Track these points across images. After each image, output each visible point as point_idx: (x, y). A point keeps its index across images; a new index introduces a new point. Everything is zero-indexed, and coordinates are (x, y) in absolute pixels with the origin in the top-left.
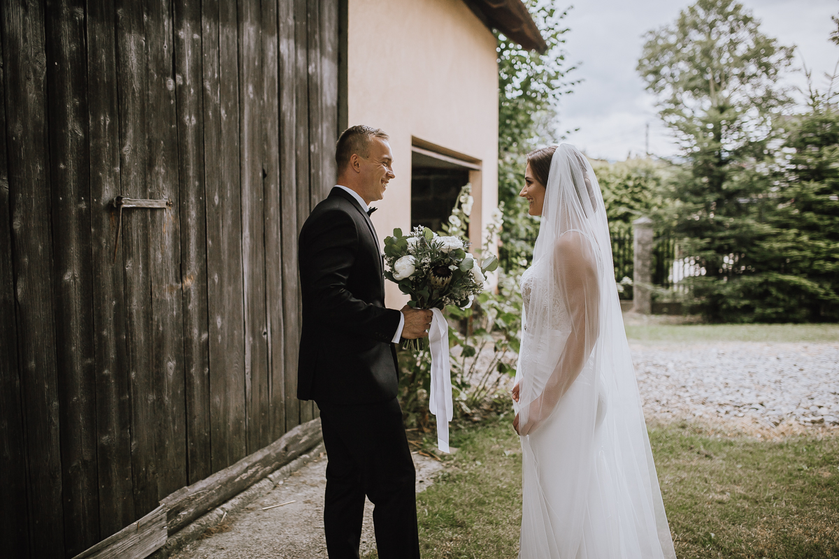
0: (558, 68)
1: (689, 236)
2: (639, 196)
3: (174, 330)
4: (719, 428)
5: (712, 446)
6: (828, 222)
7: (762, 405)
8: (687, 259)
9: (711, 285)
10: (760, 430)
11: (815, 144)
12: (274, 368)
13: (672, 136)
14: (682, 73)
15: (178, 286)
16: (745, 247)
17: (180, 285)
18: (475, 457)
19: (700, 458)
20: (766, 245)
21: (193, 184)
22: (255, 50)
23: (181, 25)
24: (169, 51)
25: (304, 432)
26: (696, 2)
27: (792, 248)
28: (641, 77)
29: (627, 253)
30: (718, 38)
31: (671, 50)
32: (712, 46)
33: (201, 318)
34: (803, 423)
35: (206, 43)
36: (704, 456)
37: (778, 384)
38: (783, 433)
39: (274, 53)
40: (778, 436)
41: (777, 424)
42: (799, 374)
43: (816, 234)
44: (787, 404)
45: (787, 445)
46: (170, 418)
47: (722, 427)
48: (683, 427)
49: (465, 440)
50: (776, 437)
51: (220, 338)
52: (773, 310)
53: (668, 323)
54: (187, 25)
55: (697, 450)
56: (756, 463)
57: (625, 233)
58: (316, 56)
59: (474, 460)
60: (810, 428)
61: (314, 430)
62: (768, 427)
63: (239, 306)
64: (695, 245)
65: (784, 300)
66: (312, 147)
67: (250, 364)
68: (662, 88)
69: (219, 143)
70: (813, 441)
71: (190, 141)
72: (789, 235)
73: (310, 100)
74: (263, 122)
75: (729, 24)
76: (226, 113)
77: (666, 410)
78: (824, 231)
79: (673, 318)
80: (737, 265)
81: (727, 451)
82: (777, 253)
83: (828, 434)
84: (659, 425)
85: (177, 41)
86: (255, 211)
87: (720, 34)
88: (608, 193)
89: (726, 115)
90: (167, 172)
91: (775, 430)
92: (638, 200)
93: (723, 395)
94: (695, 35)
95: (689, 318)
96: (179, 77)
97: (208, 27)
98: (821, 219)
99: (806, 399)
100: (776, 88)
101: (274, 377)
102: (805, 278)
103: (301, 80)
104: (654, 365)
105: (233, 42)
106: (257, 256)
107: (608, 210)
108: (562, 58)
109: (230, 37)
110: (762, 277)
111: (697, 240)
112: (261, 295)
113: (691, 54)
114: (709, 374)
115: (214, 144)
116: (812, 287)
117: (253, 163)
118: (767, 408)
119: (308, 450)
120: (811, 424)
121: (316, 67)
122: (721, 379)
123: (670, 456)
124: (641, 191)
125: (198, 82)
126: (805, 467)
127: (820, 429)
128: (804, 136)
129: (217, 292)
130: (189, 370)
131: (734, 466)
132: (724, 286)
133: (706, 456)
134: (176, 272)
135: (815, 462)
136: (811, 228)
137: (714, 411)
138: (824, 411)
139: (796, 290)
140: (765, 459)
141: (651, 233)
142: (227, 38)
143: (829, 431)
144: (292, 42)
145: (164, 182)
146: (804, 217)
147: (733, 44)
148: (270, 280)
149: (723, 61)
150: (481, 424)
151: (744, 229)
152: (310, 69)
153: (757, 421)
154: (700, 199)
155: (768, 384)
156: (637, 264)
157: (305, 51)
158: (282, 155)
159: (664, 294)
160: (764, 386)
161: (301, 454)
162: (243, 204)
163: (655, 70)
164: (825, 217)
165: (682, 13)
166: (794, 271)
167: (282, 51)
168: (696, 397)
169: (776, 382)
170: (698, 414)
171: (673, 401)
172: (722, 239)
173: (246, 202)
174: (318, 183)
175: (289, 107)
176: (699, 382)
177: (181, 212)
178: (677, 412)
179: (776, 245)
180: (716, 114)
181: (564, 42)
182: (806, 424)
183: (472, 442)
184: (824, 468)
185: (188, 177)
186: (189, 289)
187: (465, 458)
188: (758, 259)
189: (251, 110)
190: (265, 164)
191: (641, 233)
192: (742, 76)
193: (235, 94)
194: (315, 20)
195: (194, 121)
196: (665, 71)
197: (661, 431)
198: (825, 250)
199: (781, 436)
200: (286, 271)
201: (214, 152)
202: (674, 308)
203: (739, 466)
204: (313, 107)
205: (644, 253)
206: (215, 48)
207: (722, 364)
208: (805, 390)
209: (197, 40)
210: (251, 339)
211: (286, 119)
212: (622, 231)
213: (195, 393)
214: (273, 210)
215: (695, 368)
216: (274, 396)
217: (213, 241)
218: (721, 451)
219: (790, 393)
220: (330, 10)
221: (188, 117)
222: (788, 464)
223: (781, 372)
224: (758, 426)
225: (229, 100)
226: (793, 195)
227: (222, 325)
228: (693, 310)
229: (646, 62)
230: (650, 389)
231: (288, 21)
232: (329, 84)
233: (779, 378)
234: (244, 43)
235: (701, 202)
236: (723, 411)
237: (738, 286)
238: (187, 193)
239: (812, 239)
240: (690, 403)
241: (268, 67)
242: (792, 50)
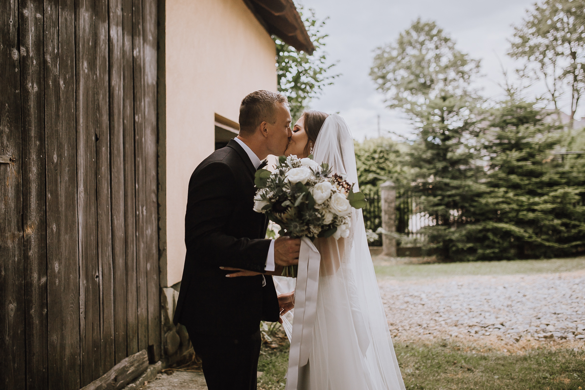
0: (321, 66)
1: (425, 195)
2: (383, 165)
3: (15, 275)
4: (473, 346)
5: (471, 361)
6: (527, 182)
7: (502, 325)
8: (423, 214)
9: (442, 233)
10: (505, 346)
11: (514, 124)
12: (105, 307)
13: (408, 119)
14: (403, 78)
15: (19, 235)
16: (467, 202)
17: (21, 233)
18: (278, 379)
19: (464, 371)
20: (483, 201)
21: (35, 144)
22: (89, 33)
23: (26, 5)
24: (14, 25)
25: (130, 363)
26: (410, 27)
27: (503, 202)
28: (373, 81)
29: (376, 210)
30: (427, 53)
31: (394, 61)
32: (423, 59)
33: (40, 264)
34: (537, 338)
35: (48, 23)
36: (466, 369)
37: (509, 308)
38: (524, 348)
39: (105, 36)
40: (521, 350)
41: (517, 340)
42: (524, 299)
43: (519, 191)
44: (521, 323)
45: (530, 357)
46: (11, 357)
47: (474, 345)
48: (445, 346)
49: (268, 364)
50: (519, 351)
51: (57, 281)
52: (491, 251)
53: (411, 263)
54: (31, 5)
55: (459, 365)
56: (509, 373)
57: (375, 194)
58: (140, 42)
59: (278, 382)
60: (543, 342)
61: (139, 361)
62: (512, 343)
63: (75, 252)
64: (429, 202)
65: (498, 243)
66: (136, 117)
67: (84, 304)
68: (388, 89)
69: (58, 109)
70: (549, 353)
71: (32, 106)
72: (500, 192)
73: (135, 78)
74: (96, 94)
75: (434, 43)
76: (64, 83)
77: (428, 332)
78: (525, 189)
79: (414, 260)
80: (461, 216)
81: (484, 364)
82: (492, 206)
83: (558, 347)
84: (425, 345)
85: (22, 19)
86: (88, 170)
87: (428, 50)
88: (360, 163)
89: (447, 103)
90: (11, 131)
91: (517, 345)
92: (383, 169)
93: (469, 318)
94: (410, 51)
95: (426, 259)
96: (23, 49)
97: (49, 9)
98: (522, 180)
99: (535, 318)
100: (470, 89)
101: (105, 315)
102: (514, 225)
103: (127, 61)
104: (411, 296)
105: (71, 24)
106: (90, 208)
107: (360, 177)
108: (324, 57)
109: (68, 19)
110: (480, 225)
111: (431, 198)
112: (94, 243)
113: (408, 64)
114: (455, 302)
115: (54, 109)
116: (519, 232)
117: (87, 127)
118: (507, 327)
119: (134, 380)
120: (544, 339)
121: (139, 51)
122: (465, 305)
123: (439, 371)
124: (384, 162)
125: (39, 55)
126: (548, 375)
127: (552, 342)
128: (505, 118)
129: (55, 241)
130: (29, 312)
131: (492, 378)
132: (453, 233)
133: (469, 370)
134: (18, 222)
135: (556, 371)
136: (515, 187)
137: (466, 331)
138: (550, 328)
139: (507, 234)
140: (515, 370)
141: (393, 194)
142: (66, 19)
143: (559, 344)
144: (120, 29)
145: (8, 140)
146: (510, 179)
147: (438, 57)
148: (101, 230)
149: (432, 69)
150: (279, 350)
151: (466, 189)
152: (135, 52)
153: (501, 338)
154: (431, 166)
155: (502, 308)
156: (384, 217)
157: (130, 37)
158: (112, 123)
159: (407, 241)
160: (500, 309)
161: (128, 384)
162: (79, 163)
163: (382, 75)
164: (525, 178)
165: (401, 35)
166: (505, 220)
167: (112, 36)
168: (448, 321)
169: (508, 306)
170: (454, 335)
171: (431, 325)
172: (449, 196)
173: (81, 161)
174: (142, 148)
175: (118, 82)
176: (448, 308)
177: (23, 169)
178: (436, 333)
179: (491, 201)
180: (440, 102)
181: (324, 45)
182: (540, 339)
183: (274, 366)
184: (562, 375)
185: (30, 137)
186: (30, 237)
187: (270, 381)
188: (478, 212)
189: (86, 83)
190: (98, 130)
191: (386, 194)
192: (445, 80)
193: (72, 68)
194: (138, 13)
195: (36, 89)
196: (390, 76)
197: (427, 350)
198: (527, 203)
199: (523, 350)
200: (115, 222)
201: (54, 117)
202: (415, 252)
203: (496, 377)
204: (138, 84)
205: (389, 209)
206: (55, 27)
207: (463, 294)
208: (531, 312)
209: (40, 19)
210: (85, 282)
211: (115, 92)
212: (372, 193)
213: (34, 332)
214: (104, 169)
215: (443, 297)
216: (104, 333)
217: (51, 194)
218: (479, 365)
219: (521, 315)
220: (150, 6)
221: (30, 84)
222: (534, 374)
223: (510, 298)
224: (503, 342)
225: (67, 73)
226: (501, 163)
227: (59, 269)
228: (430, 253)
229: (376, 70)
230: (411, 316)
231: (117, 11)
232: (150, 67)
233: (509, 303)
234: (80, 26)
235: (432, 169)
236: (473, 332)
237: (464, 232)
238: (29, 150)
239: (516, 195)
240: (446, 326)
241: (100, 48)
242: (479, 62)
